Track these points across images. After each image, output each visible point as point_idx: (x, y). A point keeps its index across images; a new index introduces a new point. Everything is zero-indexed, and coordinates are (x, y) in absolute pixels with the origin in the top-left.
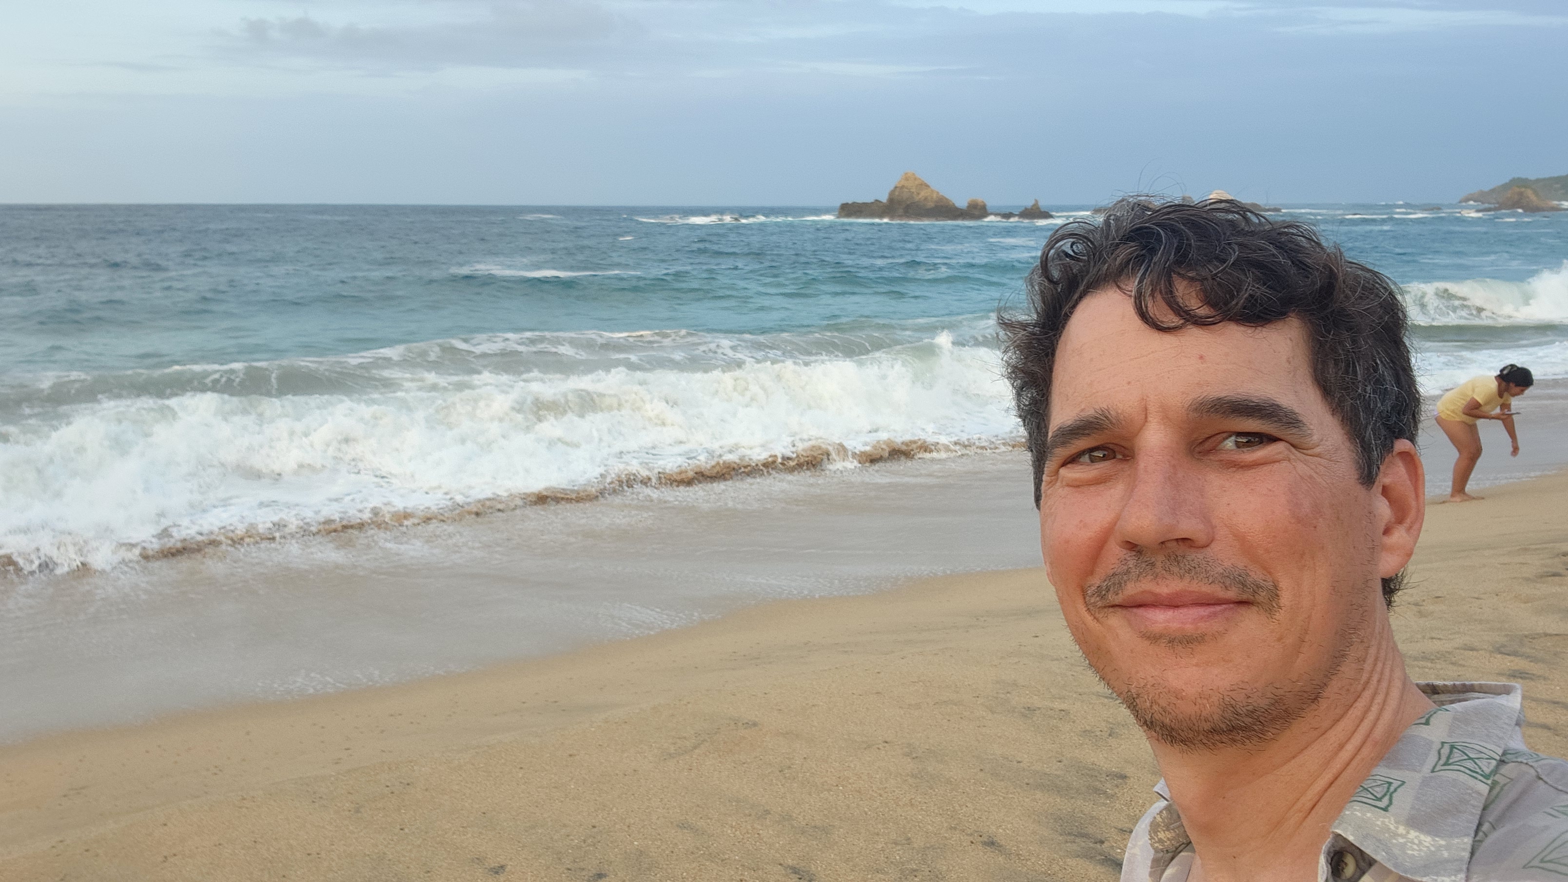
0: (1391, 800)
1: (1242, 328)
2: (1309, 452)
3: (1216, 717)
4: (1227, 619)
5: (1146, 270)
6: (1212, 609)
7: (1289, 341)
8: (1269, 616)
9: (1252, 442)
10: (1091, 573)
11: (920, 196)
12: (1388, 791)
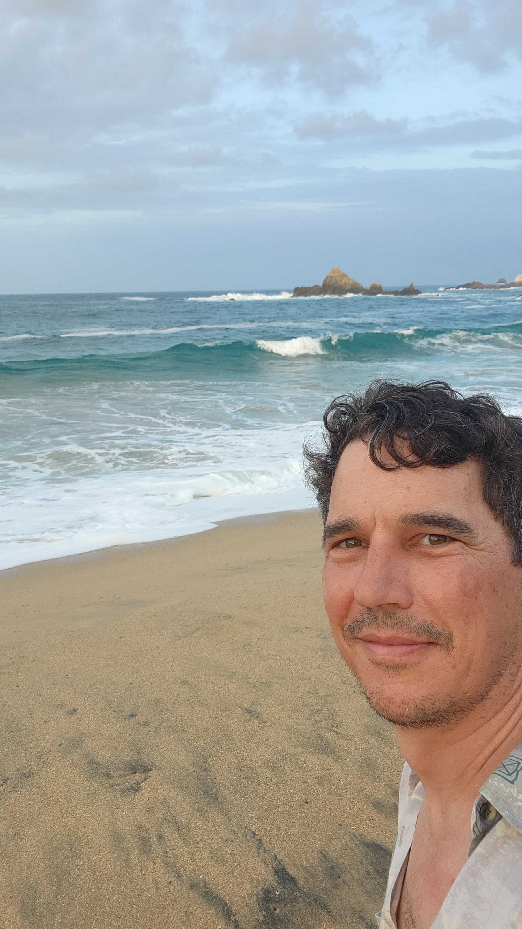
0: (517, 776)
1: (435, 469)
2: (477, 547)
3: (413, 716)
4: (421, 654)
5: (377, 432)
6: (411, 648)
7: (467, 477)
8: (447, 652)
9: (440, 540)
10: (346, 616)
11: (342, 282)
12: (516, 770)
